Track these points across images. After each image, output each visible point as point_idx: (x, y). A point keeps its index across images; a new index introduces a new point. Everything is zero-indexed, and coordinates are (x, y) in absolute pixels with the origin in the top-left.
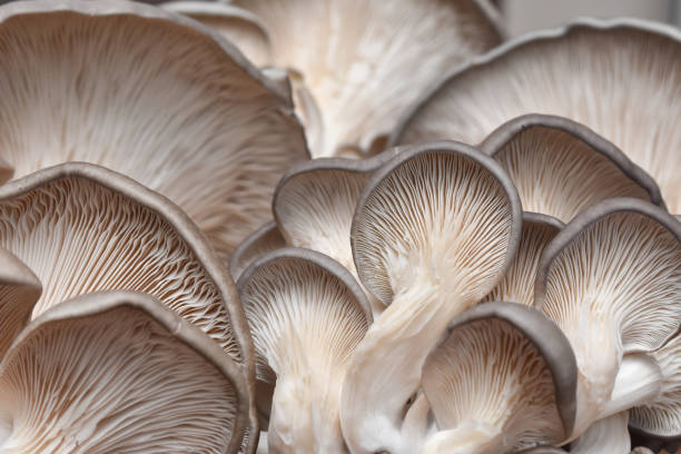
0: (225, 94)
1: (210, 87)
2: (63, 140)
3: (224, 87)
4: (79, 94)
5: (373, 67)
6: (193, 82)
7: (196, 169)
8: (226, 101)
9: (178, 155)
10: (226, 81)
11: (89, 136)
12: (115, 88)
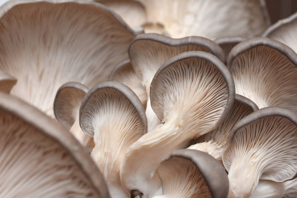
0: (113, 40)
1: (106, 36)
2: (38, 64)
3: (113, 36)
4: (45, 42)
5: (196, 16)
6: (98, 34)
7: (99, 76)
8: (113, 43)
9: (91, 70)
10: (114, 33)
11: (50, 62)
12: (62, 39)
